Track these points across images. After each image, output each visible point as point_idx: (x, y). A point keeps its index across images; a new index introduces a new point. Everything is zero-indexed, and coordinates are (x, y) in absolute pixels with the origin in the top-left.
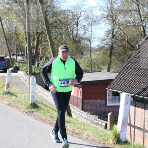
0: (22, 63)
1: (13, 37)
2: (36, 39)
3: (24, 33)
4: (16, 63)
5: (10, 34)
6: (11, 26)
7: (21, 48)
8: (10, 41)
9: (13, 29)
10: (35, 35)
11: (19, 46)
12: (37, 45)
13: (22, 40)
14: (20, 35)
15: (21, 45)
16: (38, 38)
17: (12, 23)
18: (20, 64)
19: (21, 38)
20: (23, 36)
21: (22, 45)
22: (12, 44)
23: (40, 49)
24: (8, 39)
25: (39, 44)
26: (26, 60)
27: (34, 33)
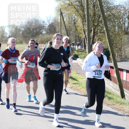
0: (80, 51)
1: (72, 29)
2: (93, 31)
3: (82, 25)
4: (75, 52)
5: (70, 26)
6: (70, 19)
7: (79, 38)
8: (69, 32)
9: (72, 22)
10: (92, 27)
11: (77, 36)
12: (94, 36)
13: (80, 32)
14: (79, 27)
15: (79, 36)
16: (94, 30)
17: (72, 17)
18: (79, 52)
19: (79, 30)
20: (81, 28)
21: (81, 35)
22: (71, 35)
23: (96, 40)
24: (68, 31)
25: (95, 35)
26: (83, 48)
27: (91, 26)
